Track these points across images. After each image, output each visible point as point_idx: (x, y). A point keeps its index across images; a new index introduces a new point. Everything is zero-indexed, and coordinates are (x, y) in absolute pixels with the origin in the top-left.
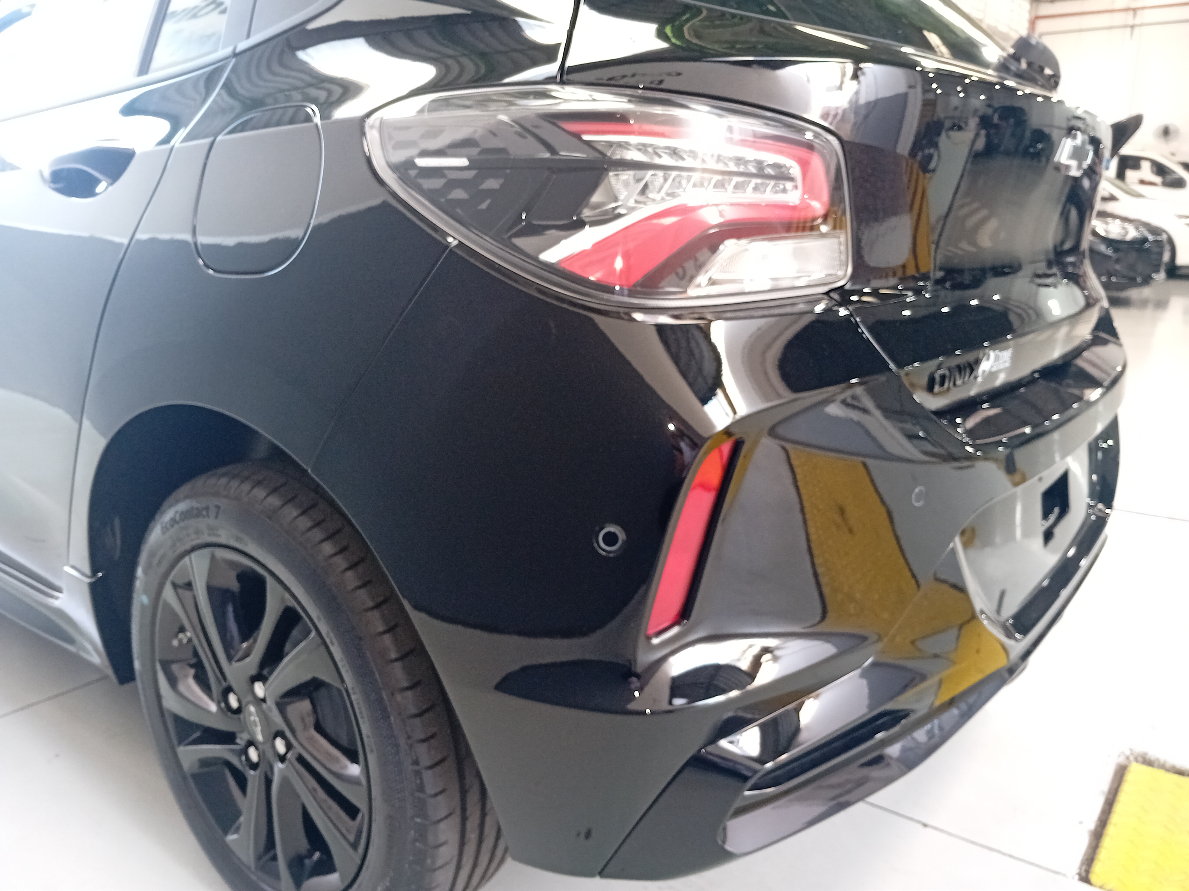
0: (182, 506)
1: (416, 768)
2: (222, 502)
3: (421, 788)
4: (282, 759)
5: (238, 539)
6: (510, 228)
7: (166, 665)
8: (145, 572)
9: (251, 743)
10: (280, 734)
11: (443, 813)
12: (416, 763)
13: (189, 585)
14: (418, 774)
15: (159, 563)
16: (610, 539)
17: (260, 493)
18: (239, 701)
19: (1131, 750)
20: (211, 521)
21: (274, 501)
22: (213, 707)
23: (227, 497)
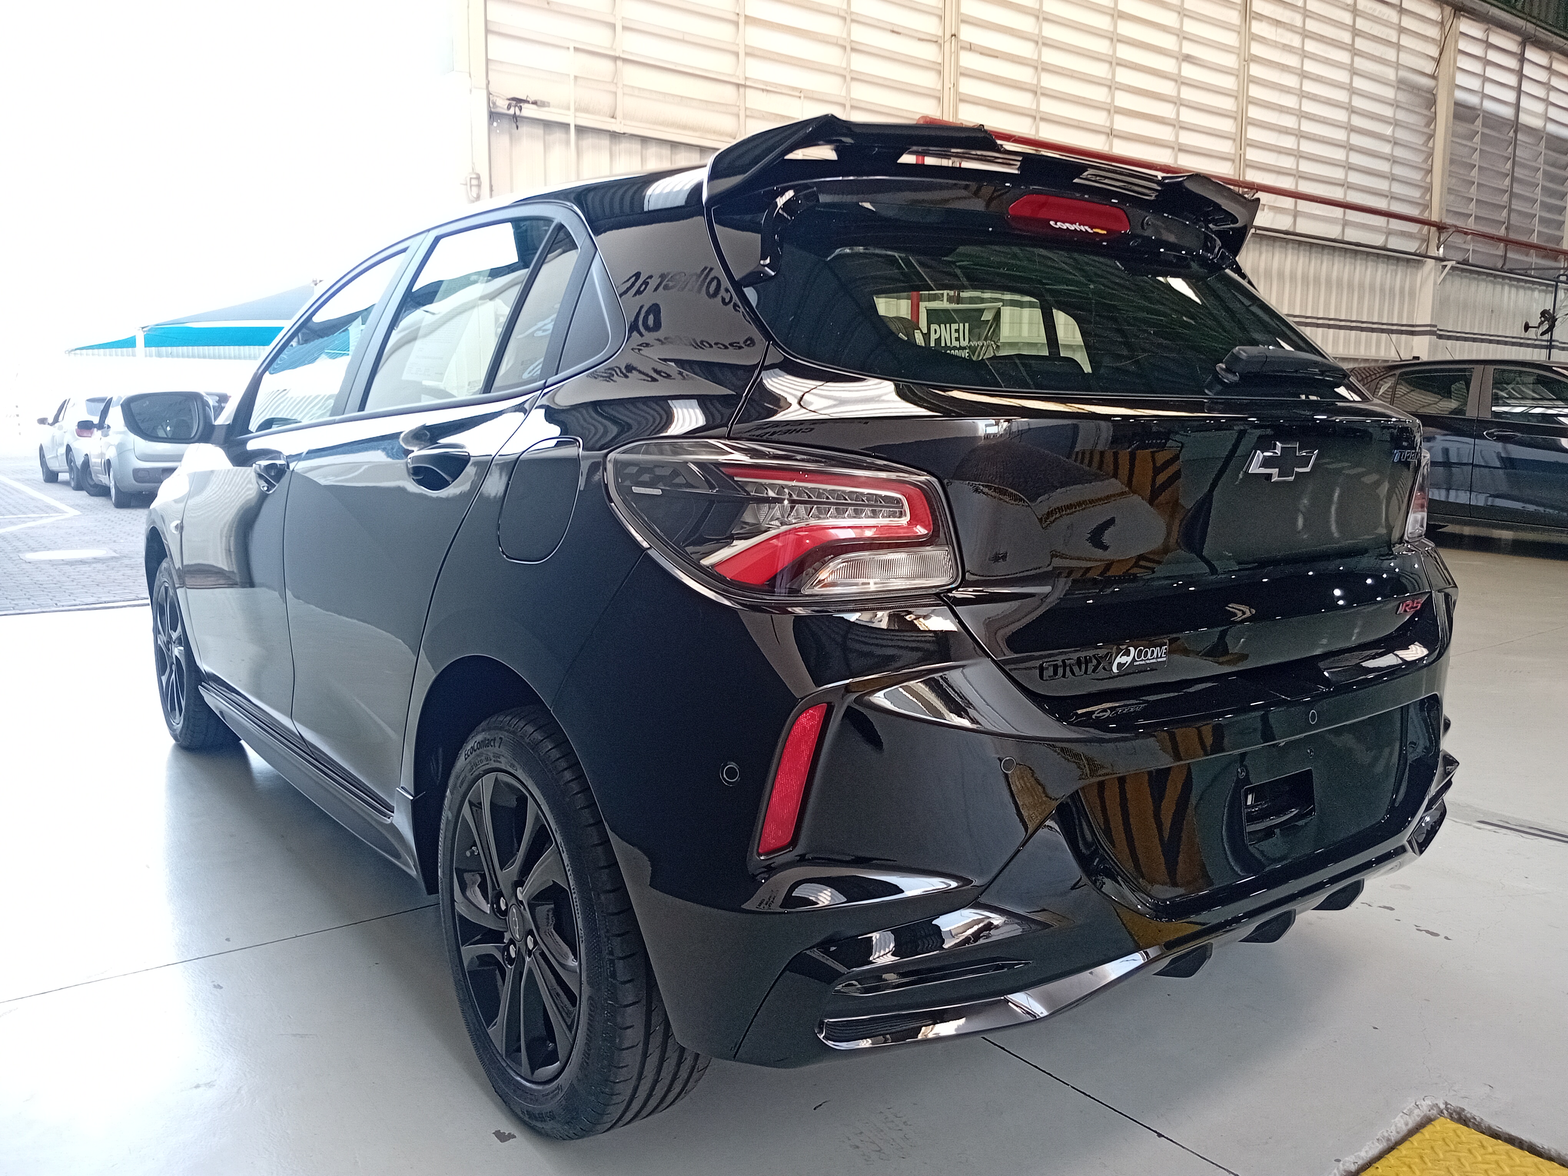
0: (479, 738)
1: (611, 957)
2: (504, 735)
3: (613, 975)
4: (530, 953)
5: (512, 766)
6: (686, 540)
7: (460, 873)
8: (452, 793)
9: (512, 942)
10: (530, 933)
11: (630, 999)
12: (611, 953)
13: (480, 805)
14: (612, 962)
15: (462, 783)
16: (731, 773)
17: (530, 729)
18: (507, 905)
19: (1446, 1104)
20: (496, 749)
21: (538, 736)
22: (487, 908)
23: (507, 731)
